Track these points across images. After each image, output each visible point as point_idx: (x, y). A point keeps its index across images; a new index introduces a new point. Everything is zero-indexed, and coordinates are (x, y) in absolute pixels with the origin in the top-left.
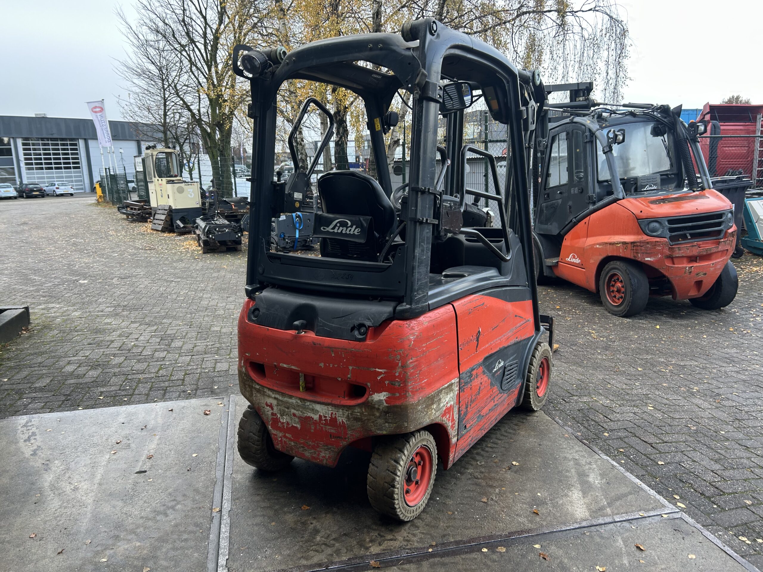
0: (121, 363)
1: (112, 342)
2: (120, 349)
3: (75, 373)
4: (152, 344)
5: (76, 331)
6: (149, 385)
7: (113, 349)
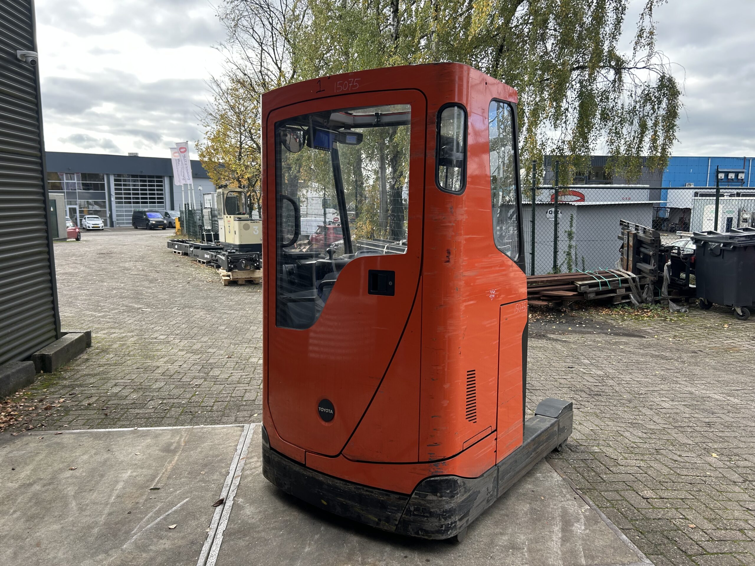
0: (160, 388)
1: (158, 367)
2: (163, 374)
3: (119, 394)
4: (193, 372)
5: (129, 356)
6: (180, 410)
7: (157, 375)
